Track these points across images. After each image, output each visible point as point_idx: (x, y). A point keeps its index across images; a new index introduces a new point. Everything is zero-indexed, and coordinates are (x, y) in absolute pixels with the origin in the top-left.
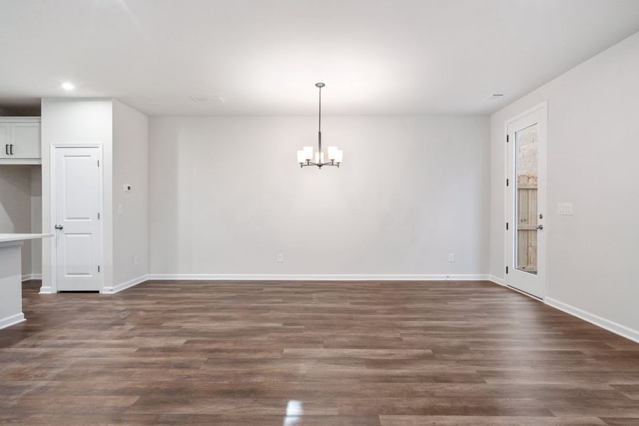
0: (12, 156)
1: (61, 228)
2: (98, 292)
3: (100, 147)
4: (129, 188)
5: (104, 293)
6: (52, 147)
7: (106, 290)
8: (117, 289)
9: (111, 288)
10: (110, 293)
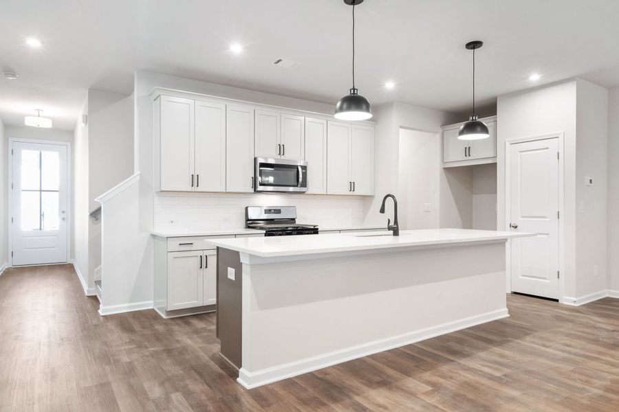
0: (470, 158)
1: (516, 227)
2: (557, 301)
3: (561, 137)
4: (591, 181)
5: (565, 303)
6: (508, 144)
7: (566, 300)
8: (581, 301)
9: (575, 299)
10: (573, 305)
